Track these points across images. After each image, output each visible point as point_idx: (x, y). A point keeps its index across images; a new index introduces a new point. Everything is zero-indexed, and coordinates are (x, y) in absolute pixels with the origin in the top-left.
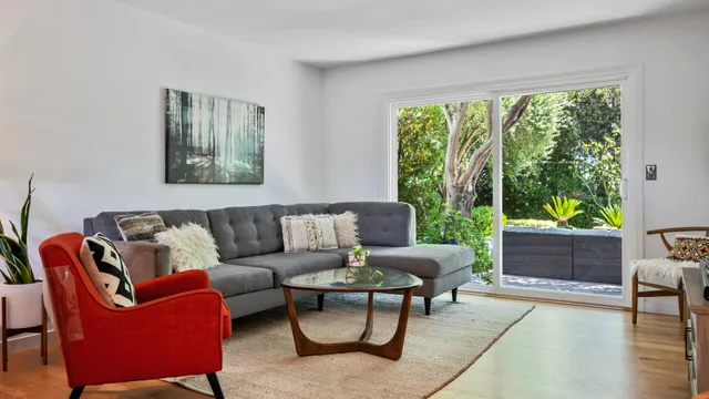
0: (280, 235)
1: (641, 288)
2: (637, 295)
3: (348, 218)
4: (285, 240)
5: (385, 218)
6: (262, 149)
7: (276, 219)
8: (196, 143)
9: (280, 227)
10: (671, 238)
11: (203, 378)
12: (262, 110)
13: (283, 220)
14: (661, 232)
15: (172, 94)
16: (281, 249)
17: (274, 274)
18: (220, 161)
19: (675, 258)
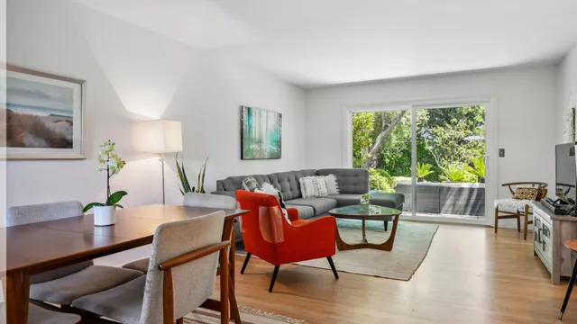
0: (299, 188)
1: (500, 214)
2: (498, 218)
3: (332, 178)
4: (303, 191)
5: (354, 178)
6: (280, 138)
7: (297, 179)
8: (254, 137)
9: (299, 184)
10: (514, 188)
11: (325, 259)
12: (280, 115)
13: (301, 180)
14: (509, 185)
15: (244, 109)
16: (300, 196)
17: (314, 209)
18: (264, 146)
19: (517, 198)
